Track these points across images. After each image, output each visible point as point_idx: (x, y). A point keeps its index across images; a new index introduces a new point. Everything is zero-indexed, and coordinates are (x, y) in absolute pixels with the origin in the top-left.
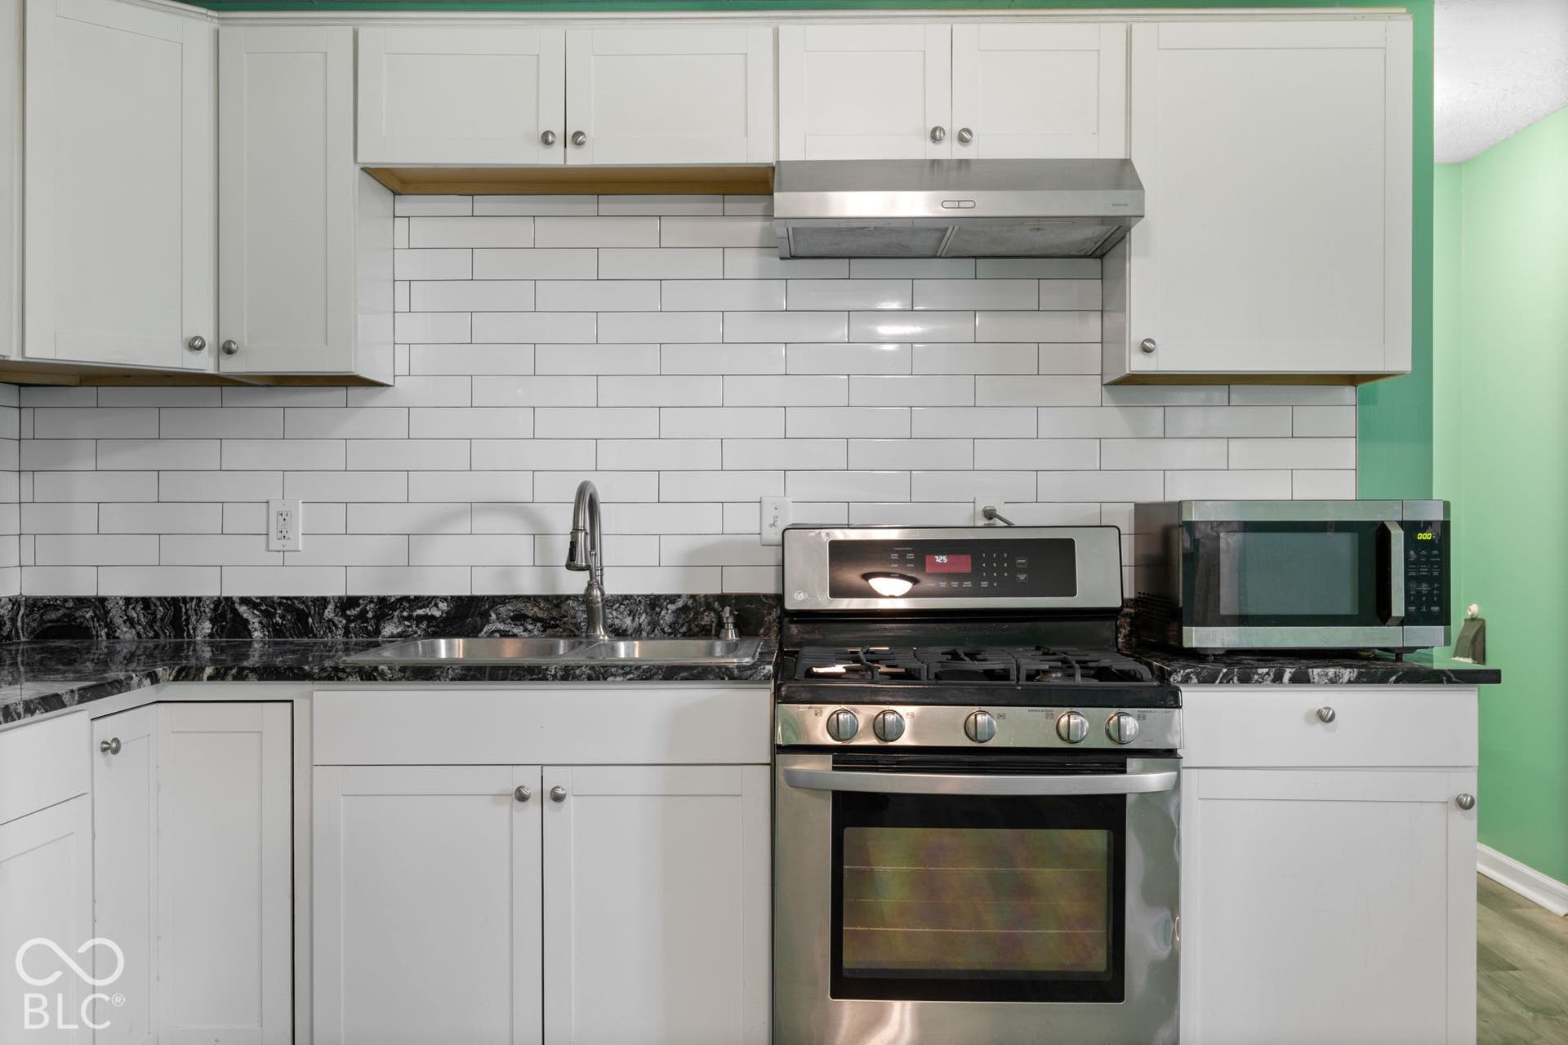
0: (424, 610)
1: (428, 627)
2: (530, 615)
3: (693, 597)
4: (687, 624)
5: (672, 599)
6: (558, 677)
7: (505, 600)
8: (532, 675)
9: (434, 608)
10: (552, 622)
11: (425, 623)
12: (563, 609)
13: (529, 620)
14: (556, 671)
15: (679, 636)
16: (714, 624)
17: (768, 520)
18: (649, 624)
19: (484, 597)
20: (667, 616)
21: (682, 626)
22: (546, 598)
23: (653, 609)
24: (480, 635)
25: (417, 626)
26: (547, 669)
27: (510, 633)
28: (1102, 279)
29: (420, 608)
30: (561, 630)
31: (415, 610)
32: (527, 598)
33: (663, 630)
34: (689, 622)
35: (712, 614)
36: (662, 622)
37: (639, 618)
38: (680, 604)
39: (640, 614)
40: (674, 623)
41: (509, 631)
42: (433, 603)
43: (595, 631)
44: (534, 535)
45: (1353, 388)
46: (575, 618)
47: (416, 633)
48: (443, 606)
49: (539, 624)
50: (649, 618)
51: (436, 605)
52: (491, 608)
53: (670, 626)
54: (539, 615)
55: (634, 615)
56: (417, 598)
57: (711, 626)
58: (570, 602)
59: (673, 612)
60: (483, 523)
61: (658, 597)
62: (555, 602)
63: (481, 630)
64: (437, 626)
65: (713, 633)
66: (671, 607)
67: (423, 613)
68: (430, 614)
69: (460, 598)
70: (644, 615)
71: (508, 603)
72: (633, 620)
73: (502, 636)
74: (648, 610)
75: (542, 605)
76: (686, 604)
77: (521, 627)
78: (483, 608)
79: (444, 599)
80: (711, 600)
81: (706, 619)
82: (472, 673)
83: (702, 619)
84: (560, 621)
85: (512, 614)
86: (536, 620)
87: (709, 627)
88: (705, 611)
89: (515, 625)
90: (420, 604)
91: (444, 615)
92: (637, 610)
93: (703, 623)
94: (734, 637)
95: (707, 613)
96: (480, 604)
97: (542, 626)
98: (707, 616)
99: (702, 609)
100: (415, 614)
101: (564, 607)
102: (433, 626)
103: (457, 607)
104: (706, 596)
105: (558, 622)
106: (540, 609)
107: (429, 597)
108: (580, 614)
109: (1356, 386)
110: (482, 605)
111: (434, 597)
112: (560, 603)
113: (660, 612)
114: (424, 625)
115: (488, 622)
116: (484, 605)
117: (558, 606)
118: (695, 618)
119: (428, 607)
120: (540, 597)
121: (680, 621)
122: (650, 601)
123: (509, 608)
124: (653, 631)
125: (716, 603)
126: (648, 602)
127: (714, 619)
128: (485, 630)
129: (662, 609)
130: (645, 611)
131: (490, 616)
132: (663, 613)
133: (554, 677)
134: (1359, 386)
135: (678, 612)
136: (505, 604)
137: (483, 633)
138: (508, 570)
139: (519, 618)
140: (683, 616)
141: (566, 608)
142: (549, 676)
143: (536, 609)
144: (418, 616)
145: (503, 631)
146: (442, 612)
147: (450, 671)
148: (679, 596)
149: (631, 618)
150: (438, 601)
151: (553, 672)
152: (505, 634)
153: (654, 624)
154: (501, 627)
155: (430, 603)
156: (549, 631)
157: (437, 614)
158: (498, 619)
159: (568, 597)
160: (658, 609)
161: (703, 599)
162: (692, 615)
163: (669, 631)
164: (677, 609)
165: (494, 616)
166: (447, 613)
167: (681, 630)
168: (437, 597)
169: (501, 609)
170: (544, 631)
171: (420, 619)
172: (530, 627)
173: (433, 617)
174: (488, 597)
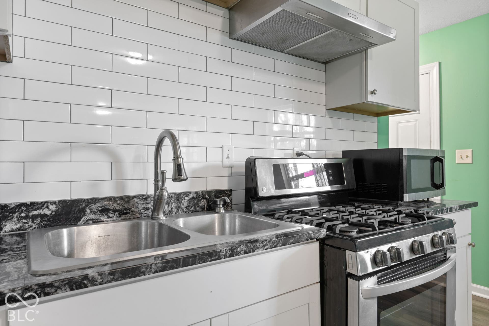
0: (38, 211)
1: (41, 222)
2: (111, 208)
3: (196, 192)
4: (194, 206)
5: (187, 194)
6: (228, 256)
7: (96, 200)
8: (212, 258)
9: (46, 209)
10: (125, 211)
11: (39, 220)
12: (131, 203)
13: (111, 211)
14: (226, 252)
15: (190, 212)
16: (206, 205)
17: (225, 156)
18: (176, 208)
19: (81, 200)
20: (185, 203)
21: (192, 208)
22: (121, 198)
23: (178, 200)
24: (79, 223)
25: (33, 222)
26: (221, 251)
27: (99, 220)
28: (325, 72)
29: (35, 210)
30: (130, 215)
31: (31, 212)
32: (110, 199)
33: (183, 210)
34: (194, 205)
35: (205, 200)
36: (182, 206)
37: (171, 205)
38: (191, 196)
39: (172, 203)
40: (188, 206)
41: (98, 219)
42: (45, 206)
43: (158, 215)
44: (112, 162)
45: (377, 118)
46: (138, 208)
47: (31, 226)
48: (53, 207)
49: (117, 213)
50: (176, 205)
51: (47, 207)
52: (86, 206)
53: (186, 208)
54: (117, 208)
55: (169, 204)
56: (33, 204)
57: (204, 206)
58: (135, 199)
59: (188, 201)
60: (78, 155)
61: (181, 194)
62: (126, 200)
63: (80, 220)
64: (48, 220)
65: (205, 209)
66: (187, 198)
67: (38, 213)
68: (42, 213)
69: (65, 201)
70: (174, 203)
71: (98, 202)
72: (168, 207)
73: (93, 222)
74: (176, 201)
75: (119, 202)
76: (194, 196)
77: (106, 216)
78: (81, 207)
79: (54, 203)
80: (204, 194)
81: (202, 203)
82: (170, 264)
83: (200, 203)
84: (129, 210)
85: (100, 209)
86: (115, 211)
87: (203, 207)
88: (202, 199)
89: (102, 215)
90: (35, 207)
91: (53, 213)
92: (170, 201)
93: (201, 205)
94: (223, 211)
95: (202, 200)
96: (79, 205)
97: (119, 214)
98: (203, 201)
99: (201, 198)
100: (31, 214)
101: (132, 202)
102: (45, 221)
103: (63, 207)
104: (202, 192)
105: (128, 211)
106: (118, 204)
107: (42, 202)
108: (140, 205)
109: (377, 117)
110: (80, 205)
111: (46, 202)
112: (129, 200)
113: (182, 201)
114: (38, 221)
115: (84, 215)
116: (82, 205)
117: (128, 202)
118: (197, 203)
119: (41, 209)
120: (118, 197)
121: (191, 205)
122: (177, 196)
123: (98, 205)
124: (178, 211)
125: (207, 195)
126: (176, 197)
127: (206, 203)
128: (82, 220)
129: (182, 200)
130: (174, 201)
131: (86, 211)
132: (183, 201)
133: (225, 256)
134: (378, 117)
135: (189, 201)
136: (96, 203)
137: (81, 222)
138: (95, 183)
139: (104, 211)
140: (192, 203)
141: (133, 203)
142: (222, 257)
143: (115, 205)
144: (33, 215)
145: (95, 219)
146: (52, 212)
147: (153, 266)
148: (190, 193)
149: (167, 205)
150: (49, 204)
151: (224, 253)
152: (96, 222)
153: (178, 208)
154: (93, 217)
155: (43, 206)
156: (123, 217)
157: (48, 212)
158: (91, 212)
159: (134, 197)
160: (180, 200)
161: (201, 194)
162: (196, 202)
163: (186, 210)
164: (189, 199)
165: (88, 211)
166: (56, 212)
167: (191, 210)
168: (48, 202)
169: (93, 206)
170: (120, 217)
171: (34, 217)
172: (111, 215)
173: (45, 215)
174: (85, 200)
